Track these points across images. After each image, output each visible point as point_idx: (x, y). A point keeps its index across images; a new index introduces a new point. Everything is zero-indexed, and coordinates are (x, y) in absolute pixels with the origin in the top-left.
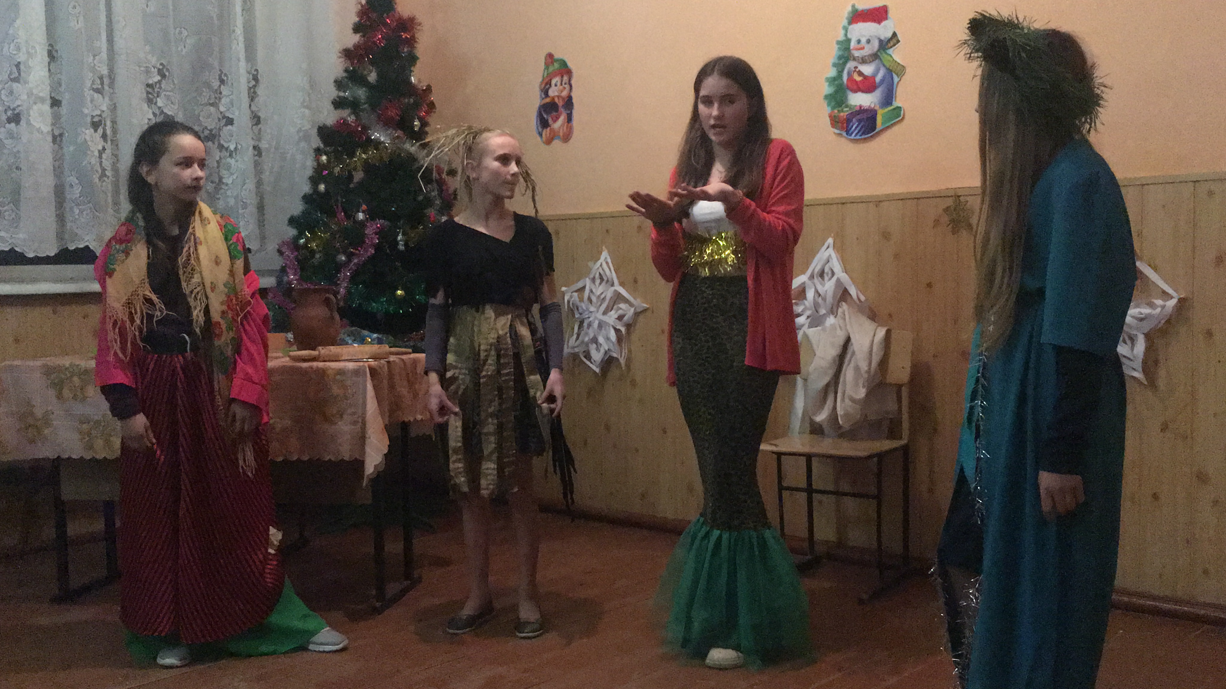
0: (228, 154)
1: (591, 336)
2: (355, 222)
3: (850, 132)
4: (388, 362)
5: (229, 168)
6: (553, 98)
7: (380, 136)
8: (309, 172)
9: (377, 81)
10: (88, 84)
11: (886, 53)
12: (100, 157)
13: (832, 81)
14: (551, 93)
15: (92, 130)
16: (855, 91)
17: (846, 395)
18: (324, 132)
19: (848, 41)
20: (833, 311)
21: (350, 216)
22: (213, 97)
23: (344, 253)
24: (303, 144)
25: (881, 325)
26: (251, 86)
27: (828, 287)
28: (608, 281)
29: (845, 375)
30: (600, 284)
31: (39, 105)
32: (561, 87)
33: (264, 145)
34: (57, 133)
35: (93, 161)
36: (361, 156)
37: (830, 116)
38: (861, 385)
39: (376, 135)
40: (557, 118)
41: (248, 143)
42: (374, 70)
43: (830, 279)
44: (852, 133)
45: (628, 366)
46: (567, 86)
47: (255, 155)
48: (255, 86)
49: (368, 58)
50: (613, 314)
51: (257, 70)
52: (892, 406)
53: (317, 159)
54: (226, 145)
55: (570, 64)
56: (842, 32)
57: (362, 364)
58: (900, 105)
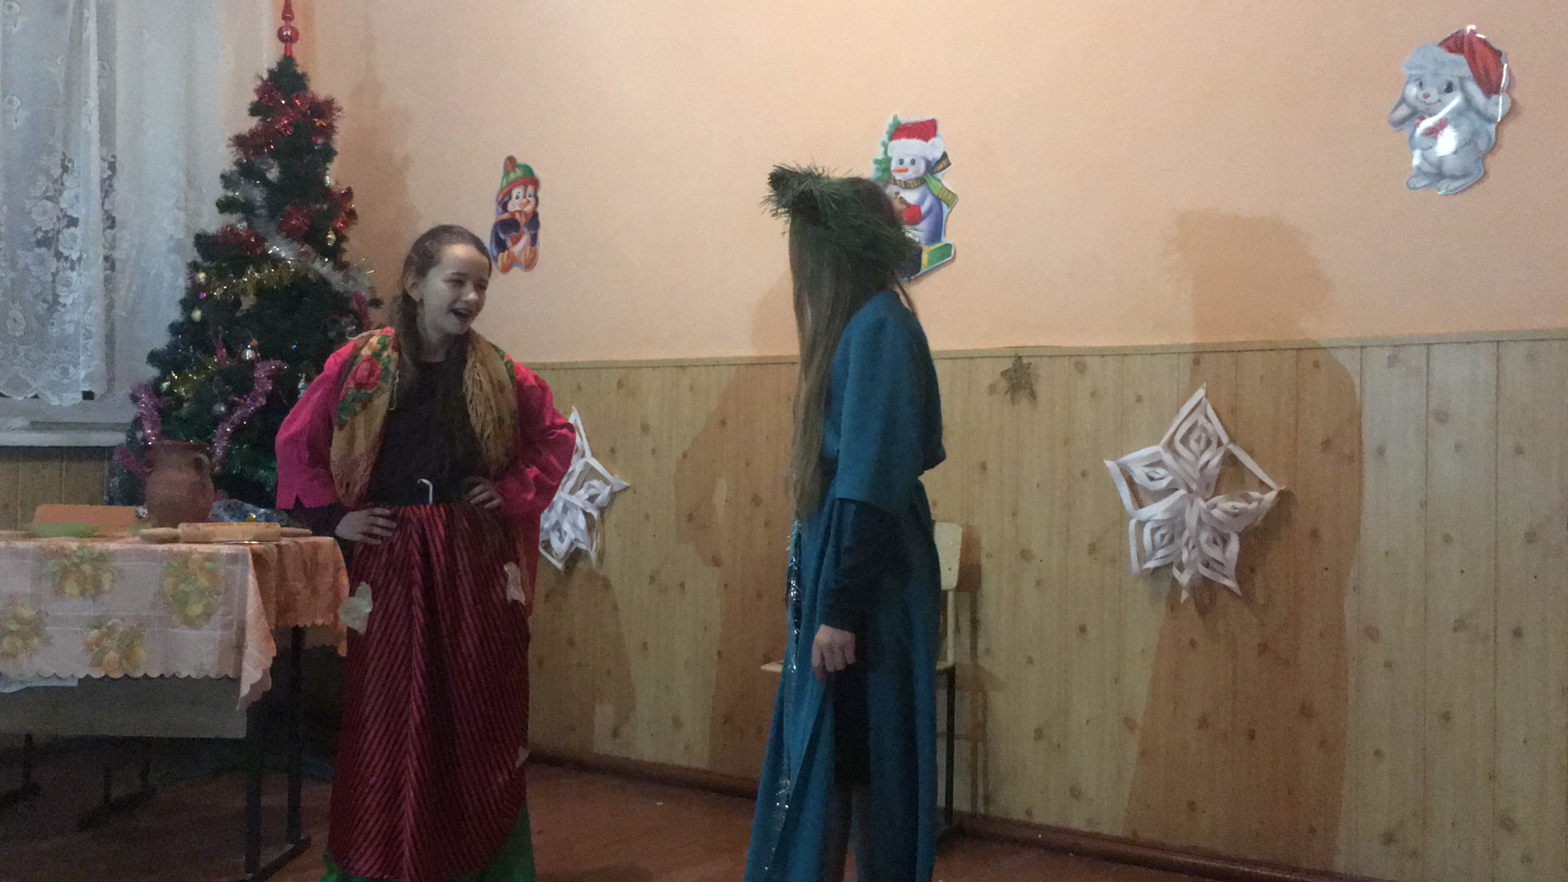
0: (69, 264)
1: (554, 521)
2: (243, 361)
4: (278, 546)
5: (68, 284)
6: (513, 214)
7: (280, 251)
8: (181, 294)
9: (280, 180)
11: (935, 178)
14: (511, 207)
18: (203, 242)
19: (888, 160)
21: (234, 353)
22: (53, 189)
23: (225, 402)
24: (173, 257)
26: (105, 176)
32: (525, 200)
33: (117, 255)
36: (252, 276)
39: (274, 250)
40: (518, 239)
41: (96, 254)
42: (276, 165)
45: (600, 559)
46: (532, 199)
47: (106, 269)
48: (110, 178)
49: (268, 148)
50: (583, 494)
51: (114, 157)
53: (192, 278)
54: (66, 253)
55: (538, 173)
56: (882, 149)
57: (242, 547)
58: (950, 242)
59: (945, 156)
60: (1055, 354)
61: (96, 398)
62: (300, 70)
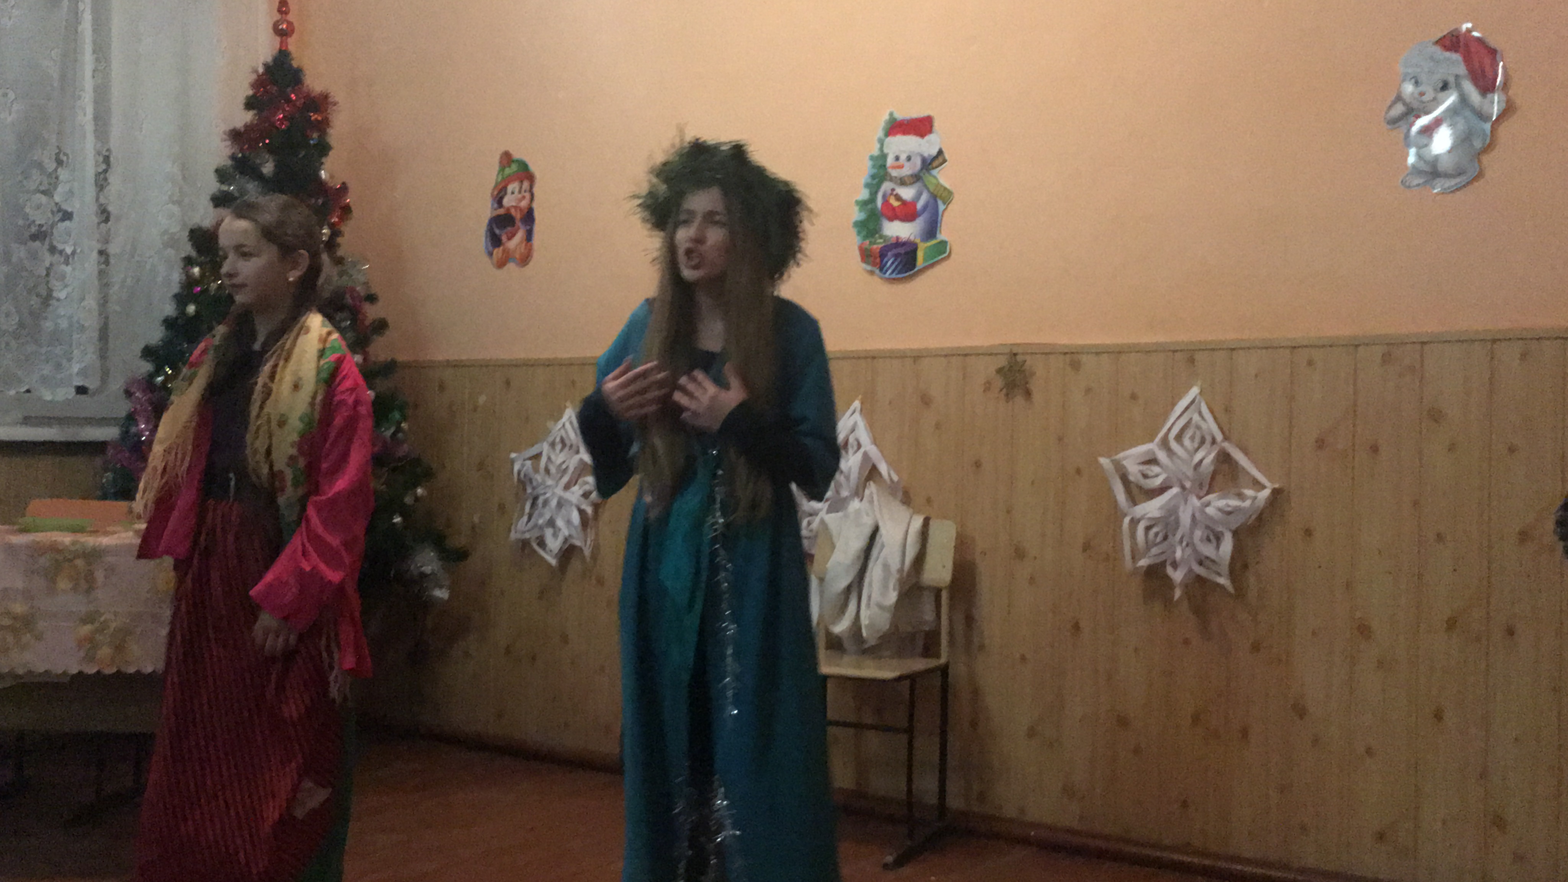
0: (63, 259)
1: (547, 516)
3: (885, 269)
5: (63, 277)
6: (508, 209)
8: (175, 289)
9: (275, 175)
11: (930, 174)
13: (864, 205)
14: (507, 201)
16: (891, 219)
17: (872, 600)
18: (197, 236)
19: (883, 156)
20: (859, 493)
22: (47, 182)
24: (168, 251)
25: (917, 511)
26: (100, 170)
27: (853, 462)
28: (571, 447)
29: (871, 574)
30: (561, 450)
33: (111, 249)
37: (860, 249)
38: (891, 588)
40: (513, 235)
41: (90, 248)
42: (271, 159)
43: (856, 452)
44: (887, 271)
45: (594, 556)
46: (527, 195)
47: (100, 263)
48: (106, 171)
49: (264, 142)
50: (577, 491)
51: (108, 150)
52: (927, 615)
53: (187, 273)
54: (60, 247)
55: (533, 168)
56: (878, 146)
58: (945, 238)
59: (940, 152)
60: (1048, 352)
61: (90, 392)
62: (295, 64)
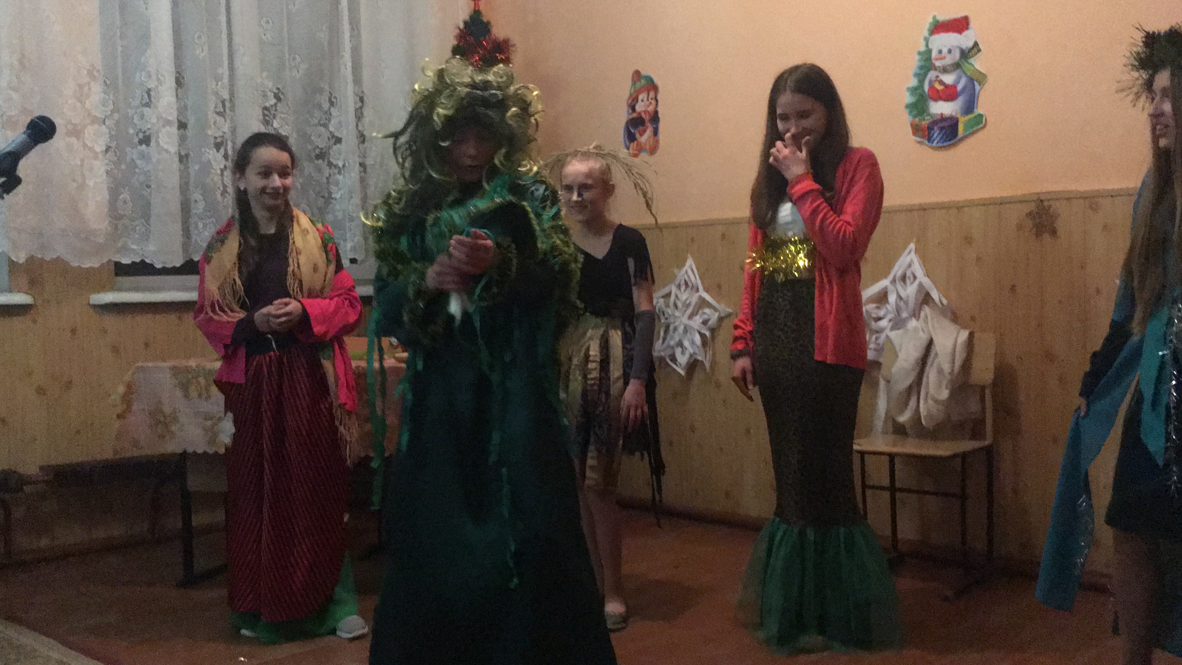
0: (337, 170)
1: (677, 339)
3: (932, 138)
5: (337, 183)
6: (639, 113)
10: (212, 107)
11: (967, 62)
12: (222, 175)
13: (913, 90)
14: (639, 107)
15: (215, 150)
16: (936, 100)
17: (929, 396)
19: (929, 51)
20: (916, 314)
22: (324, 118)
25: (965, 328)
26: (358, 107)
27: (910, 291)
28: (693, 286)
29: (928, 377)
30: (685, 291)
31: (168, 128)
32: (648, 103)
33: (369, 162)
34: (183, 153)
35: (217, 179)
37: (912, 125)
38: (944, 387)
40: (644, 131)
41: (354, 162)
43: (912, 283)
44: (934, 140)
45: (712, 367)
46: (653, 102)
47: (361, 172)
48: (361, 108)
50: (698, 320)
51: (363, 92)
52: (974, 406)
54: (335, 162)
55: (657, 81)
56: (923, 43)
58: (981, 112)
59: (976, 44)
61: (359, 262)
62: (485, 19)
